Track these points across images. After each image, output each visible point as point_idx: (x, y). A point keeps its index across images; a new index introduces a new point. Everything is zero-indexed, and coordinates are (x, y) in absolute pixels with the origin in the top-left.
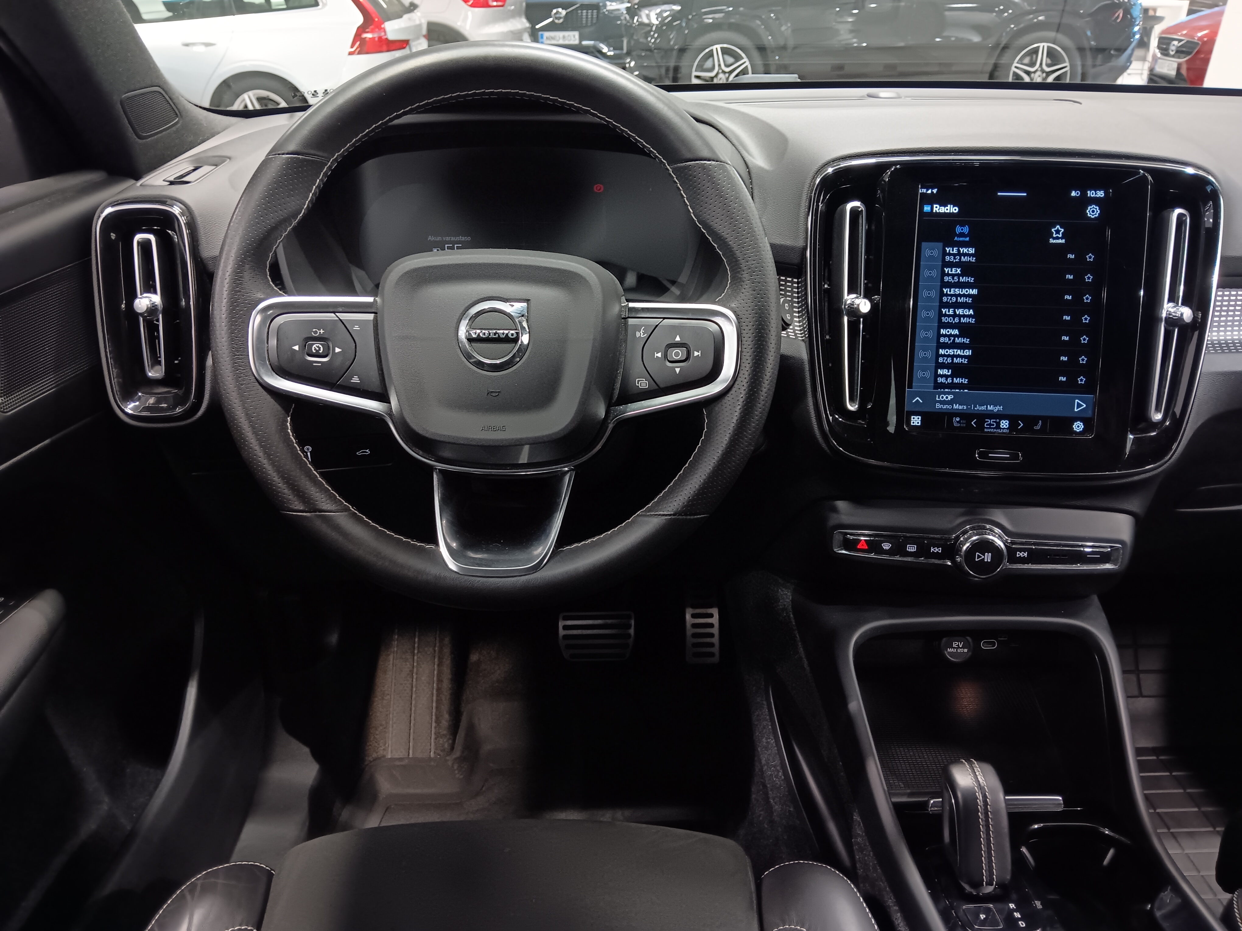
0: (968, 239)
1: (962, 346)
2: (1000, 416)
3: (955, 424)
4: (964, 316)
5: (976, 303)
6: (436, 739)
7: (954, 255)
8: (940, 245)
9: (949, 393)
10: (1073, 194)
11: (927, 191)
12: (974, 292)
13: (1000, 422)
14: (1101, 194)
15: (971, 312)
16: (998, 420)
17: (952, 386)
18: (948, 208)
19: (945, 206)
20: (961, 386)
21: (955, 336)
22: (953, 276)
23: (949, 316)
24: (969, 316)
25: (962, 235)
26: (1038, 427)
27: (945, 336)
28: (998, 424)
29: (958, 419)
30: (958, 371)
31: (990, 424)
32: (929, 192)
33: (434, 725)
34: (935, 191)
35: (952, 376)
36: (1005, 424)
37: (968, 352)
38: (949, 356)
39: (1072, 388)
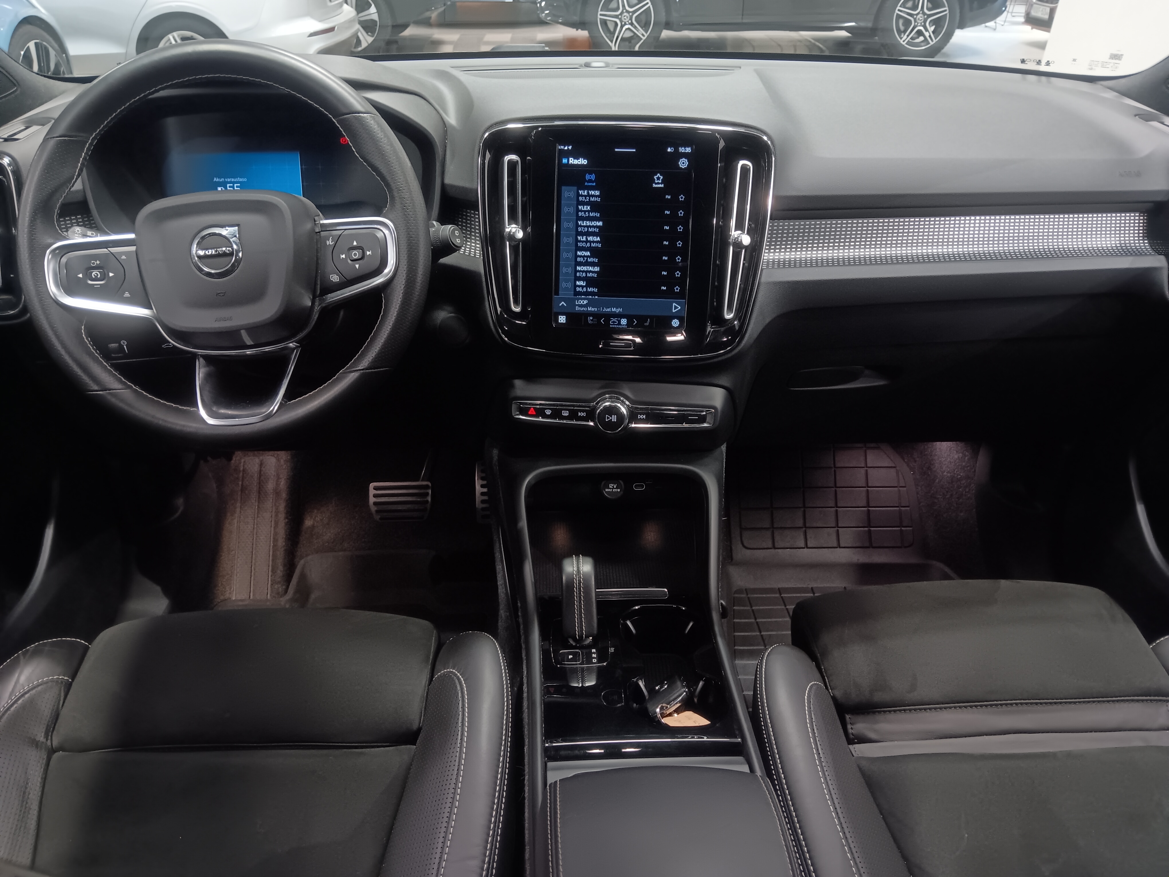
0: (594, 184)
1: (593, 264)
2: (620, 316)
3: (590, 322)
4: (594, 242)
5: (601, 232)
6: (272, 585)
7: (585, 196)
8: (575, 188)
9: (584, 299)
10: (669, 150)
11: (565, 147)
12: (600, 224)
13: (620, 320)
14: (688, 150)
15: (599, 239)
16: (619, 319)
17: (587, 294)
18: (580, 160)
19: (578, 159)
20: (592, 294)
21: (587, 257)
22: (585, 212)
23: (583, 242)
24: (597, 242)
25: (590, 181)
26: (647, 324)
27: (580, 256)
28: (619, 322)
29: (591, 318)
30: (590, 282)
31: (614, 322)
32: (566, 148)
33: (270, 573)
34: (570, 147)
35: (586, 286)
36: (624, 321)
37: (597, 269)
38: (583, 272)
39: (670, 294)
